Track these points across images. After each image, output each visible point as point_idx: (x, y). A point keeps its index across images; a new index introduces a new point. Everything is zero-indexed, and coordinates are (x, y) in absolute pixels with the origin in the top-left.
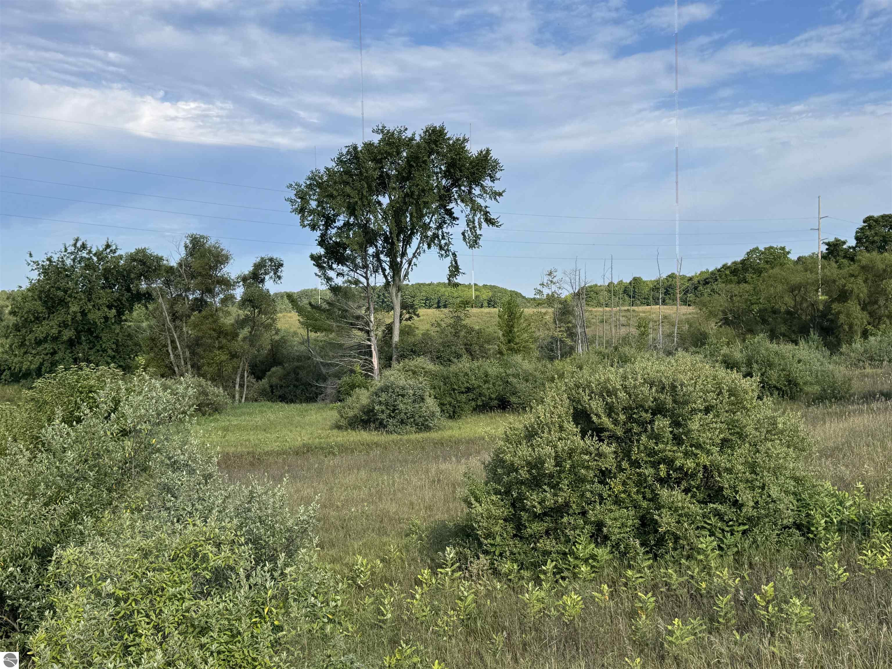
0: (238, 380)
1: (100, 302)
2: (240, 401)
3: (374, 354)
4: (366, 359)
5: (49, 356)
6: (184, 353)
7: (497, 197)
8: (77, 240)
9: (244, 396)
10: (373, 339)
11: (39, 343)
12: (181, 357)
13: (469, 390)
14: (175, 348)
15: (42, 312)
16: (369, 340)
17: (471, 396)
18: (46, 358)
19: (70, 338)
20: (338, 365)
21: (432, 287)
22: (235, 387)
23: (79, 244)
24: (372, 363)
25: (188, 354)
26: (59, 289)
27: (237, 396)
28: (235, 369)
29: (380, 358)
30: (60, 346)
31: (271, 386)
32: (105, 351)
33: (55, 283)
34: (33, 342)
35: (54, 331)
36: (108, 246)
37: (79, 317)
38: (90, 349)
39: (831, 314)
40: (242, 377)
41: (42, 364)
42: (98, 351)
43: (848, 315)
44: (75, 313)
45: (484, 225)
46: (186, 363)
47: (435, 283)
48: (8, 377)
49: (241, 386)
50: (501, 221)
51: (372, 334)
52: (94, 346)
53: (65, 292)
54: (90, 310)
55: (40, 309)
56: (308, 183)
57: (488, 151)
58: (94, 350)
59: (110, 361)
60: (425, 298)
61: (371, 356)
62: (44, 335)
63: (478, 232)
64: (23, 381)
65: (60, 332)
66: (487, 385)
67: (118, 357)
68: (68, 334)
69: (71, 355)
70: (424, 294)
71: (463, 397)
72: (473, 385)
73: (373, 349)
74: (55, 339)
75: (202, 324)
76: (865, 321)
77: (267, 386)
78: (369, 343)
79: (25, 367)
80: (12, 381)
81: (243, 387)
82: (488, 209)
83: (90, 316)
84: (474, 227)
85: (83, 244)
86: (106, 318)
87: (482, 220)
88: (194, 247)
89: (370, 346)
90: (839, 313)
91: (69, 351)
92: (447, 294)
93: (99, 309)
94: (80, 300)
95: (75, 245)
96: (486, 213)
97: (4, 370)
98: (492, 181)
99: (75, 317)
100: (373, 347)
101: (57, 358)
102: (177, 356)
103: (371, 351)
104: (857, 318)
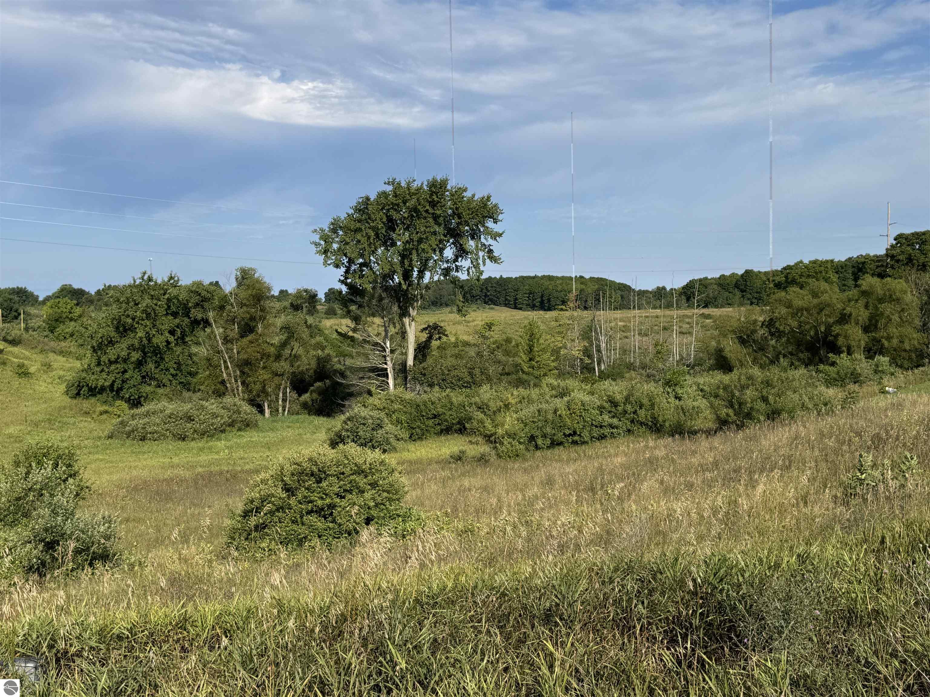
0: (281, 395)
1: (163, 328)
2: (283, 414)
3: (390, 376)
4: (384, 381)
5: (121, 374)
6: (234, 372)
7: (497, 238)
8: (145, 273)
9: (287, 409)
10: (389, 363)
11: (111, 362)
12: (232, 375)
13: (435, 416)
14: (227, 368)
15: (114, 337)
16: (386, 364)
17: (437, 421)
18: (118, 376)
19: (138, 359)
20: (358, 385)
21: (535, 280)
22: (278, 402)
23: (146, 277)
24: (388, 383)
25: (238, 373)
26: (128, 316)
27: (280, 409)
28: (278, 387)
29: (395, 379)
30: (130, 366)
31: (312, 400)
32: (167, 370)
33: (125, 312)
34: (107, 362)
35: (124, 354)
36: (171, 278)
37: (145, 341)
38: (156, 368)
39: (831, 335)
40: (285, 394)
41: (114, 382)
42: (162, 370)
43: (846, 337)
44: (141, 338)
45: (488, 261)
46: (236, 381)
47: (540, 275)
48: (86, 392)
49: (284, 400)
50: (503, 258)
51: (388, 359)
52: (159, 365)
53: (133, 319)
54: (154, 335)
55: (113, 334)
56: (332, 227)
57: (489, 198)
58: (159, 369)
59: (171, 379)
60: (528, 292)
61: (388, 378)
62: (116, 357)
63: (482, 268)
64: (99, 396)
65: (129, 354)
66: (450, 413)
67: (180, 375)
68: (136, 356)
69: (138, 374)
70: (527, 287)
71: (430, 423)
72: (438, 412)
73: (389, 372)
74: (125, 361)
75: (248, 348)
76: (862, 342)
77: (308, 400)
78: (385, 366)
79: (100, 384)
80: (90, 395)
81: (286, 401)
82: (491, 247)
83: (155, 340)
84: (478, 264)
85: (149, 277)
86: (168, 343)
87: (486, 258)
88: (243, 278)
89: (386, 369)
90: (838, 335)
91: (137, 370)
92: (550, 287)
93: (162, 334)
94: (146, 326)
95: (142, 278)
96: (490, 251)
97: (83, 386)
98: (494, 222)
99: (141, 342)
100: (389, 370)
101: (127, 376)
102: (229, 375)
103: (387, 374)
104: (854, 340)
